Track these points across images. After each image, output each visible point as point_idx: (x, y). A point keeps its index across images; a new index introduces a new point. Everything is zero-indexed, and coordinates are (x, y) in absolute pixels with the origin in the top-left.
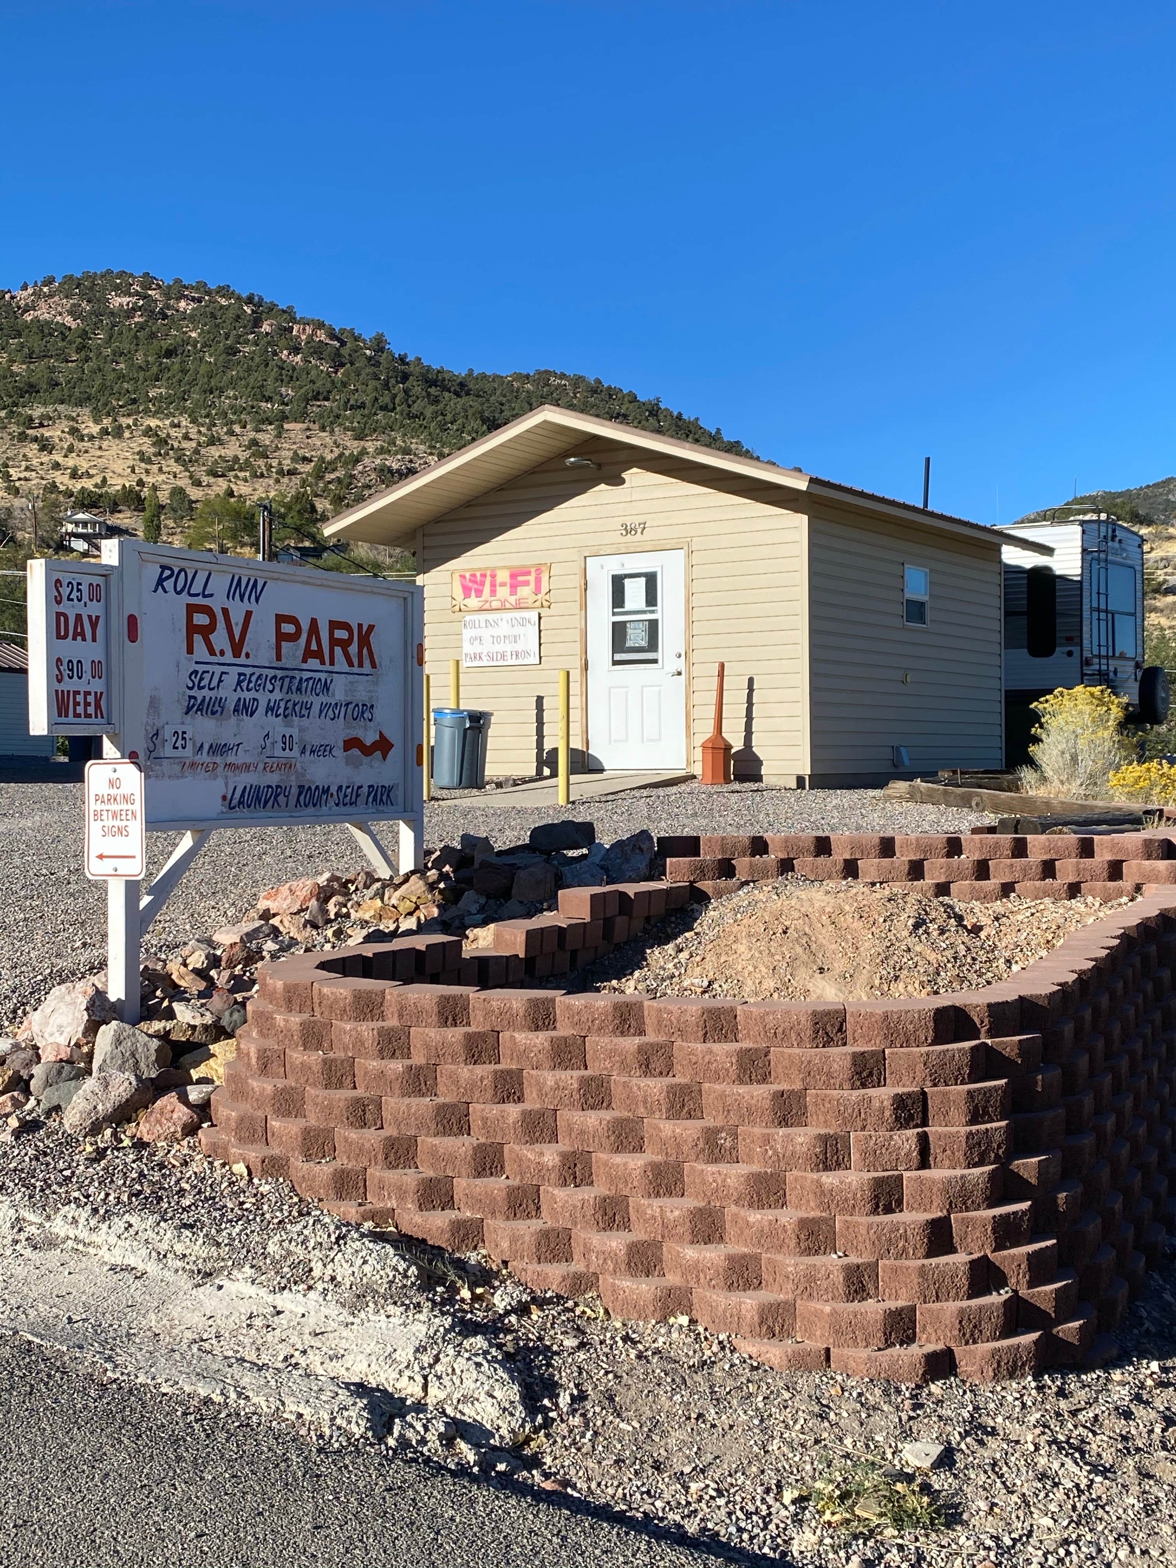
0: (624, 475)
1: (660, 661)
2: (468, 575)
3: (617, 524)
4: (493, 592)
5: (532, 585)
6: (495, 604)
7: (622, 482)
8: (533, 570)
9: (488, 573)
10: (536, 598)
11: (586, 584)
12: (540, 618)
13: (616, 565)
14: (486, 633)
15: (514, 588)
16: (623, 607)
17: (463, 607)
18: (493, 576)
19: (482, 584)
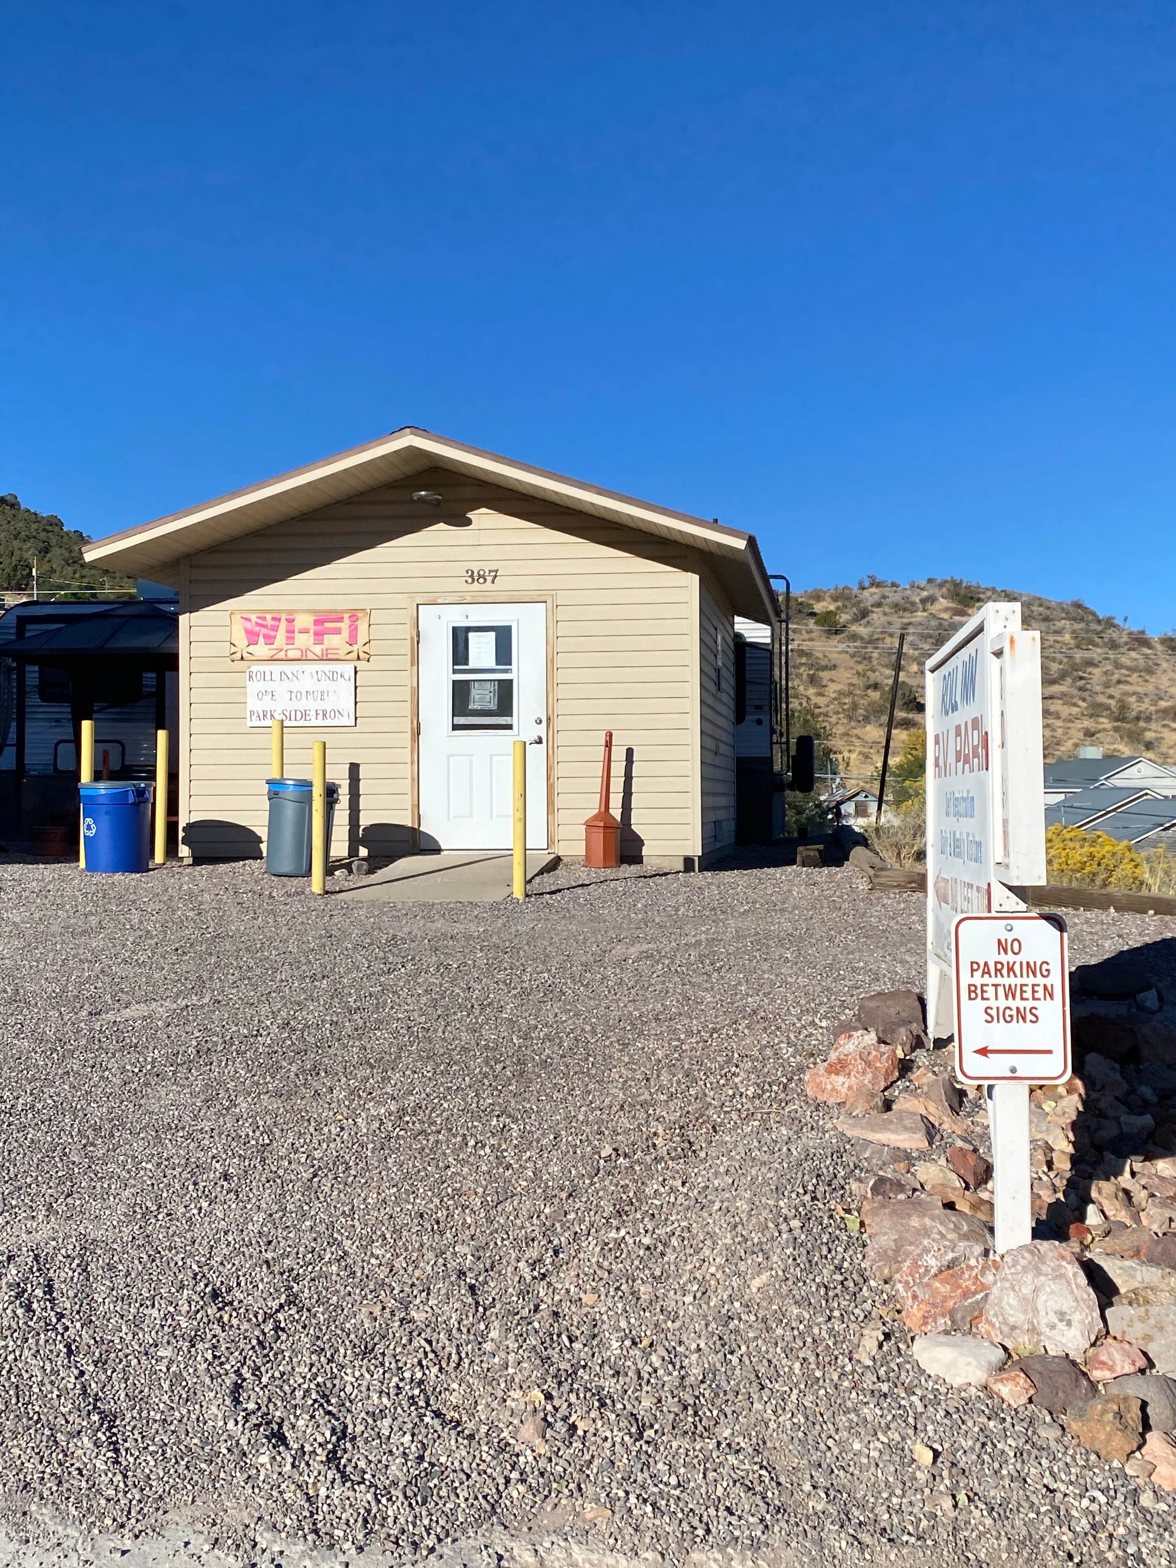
0: (470, 515)
1: (515, 727)
2: (254, 618)
3: (460, 569)
4: (290, 639)
5: (345, 634)
6: (292, 654)
7: (469, 522)
8: (346, 616)
9: (283, 617)
10: (350, 648)
11: (418, 635)
12: (356, 672)
13: (459, 617)
14: (281, 688)
15: (319, 636)
16: (467, 664)
17: (245, 655)
18: (290, 621)
19: (275, 629)
